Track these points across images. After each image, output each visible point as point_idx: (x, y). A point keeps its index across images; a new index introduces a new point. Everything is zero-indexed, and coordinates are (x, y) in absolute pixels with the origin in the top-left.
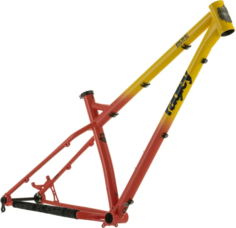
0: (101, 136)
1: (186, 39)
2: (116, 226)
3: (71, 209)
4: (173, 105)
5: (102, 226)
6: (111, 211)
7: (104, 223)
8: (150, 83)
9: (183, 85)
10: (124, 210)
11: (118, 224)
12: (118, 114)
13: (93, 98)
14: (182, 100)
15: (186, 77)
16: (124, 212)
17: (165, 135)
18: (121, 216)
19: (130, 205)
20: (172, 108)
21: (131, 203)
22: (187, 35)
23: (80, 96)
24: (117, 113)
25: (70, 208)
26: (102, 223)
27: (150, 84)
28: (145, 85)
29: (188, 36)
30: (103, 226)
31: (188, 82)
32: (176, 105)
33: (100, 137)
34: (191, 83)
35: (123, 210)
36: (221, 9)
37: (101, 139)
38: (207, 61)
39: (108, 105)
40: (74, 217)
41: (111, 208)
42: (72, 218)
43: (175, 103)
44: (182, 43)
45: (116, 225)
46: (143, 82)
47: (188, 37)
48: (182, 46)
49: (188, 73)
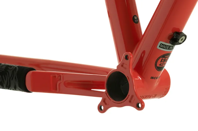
2: (137, 107)
3: (11, 67)
5: (100, 109)
6: (121, 65)
7: (104, 101)
10: (159, 63)
11: (145, 101)
16: (160, 68)
18: (152, 78)
19: (176, 47)
21: (180, 41)
25: (7, 64)
26: (99, 100)
30: (102, 108)
35: (158, 60)
40: (20, 87)
41: (123, 56)
42: (15, 89)
45: (140, 105)
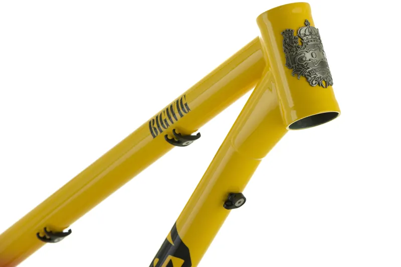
1: (182, 116)
15: (173, 244)
22: (184, 103)
29: (186, 105)
36: (295, 34)
38: (242, 200)
44: (168, 125)
46: (45, 229)
47: (188, 109)
48: (166, 136)
49: (181, 234)
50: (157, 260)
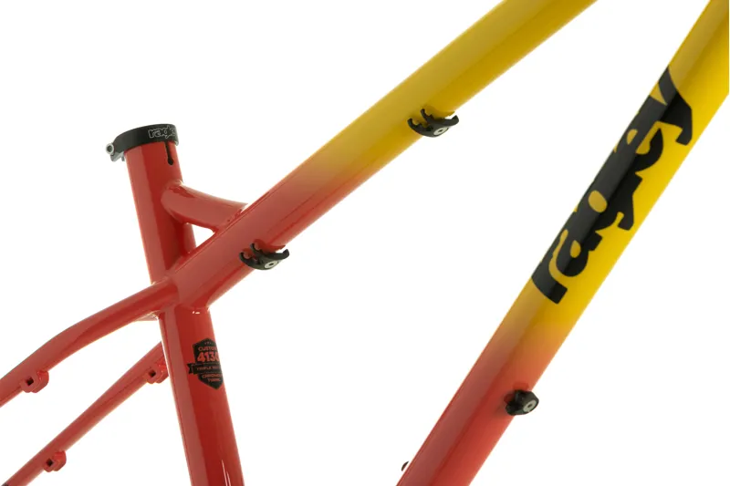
0: (197, 353)
4: (575, 250)
8: (458, 112)
9: (644, 148)
12: (286, 254)
13: (172, 160)
14: (627, 224)
15: (663, 102)
17: (520, 401)
20: (574, 266)
23: (109, 149)
24: (280, 251)
27: (455, 120)
28: (430, 123)
31: (671, 132)
32: (593, 248)
33: (193, 361)
34: (685, 139)
37: (195, 372)
39: (243, 205)
43: (590, 242)
46: (423, 111)
49: (677, 82)
50: (633, 133)
